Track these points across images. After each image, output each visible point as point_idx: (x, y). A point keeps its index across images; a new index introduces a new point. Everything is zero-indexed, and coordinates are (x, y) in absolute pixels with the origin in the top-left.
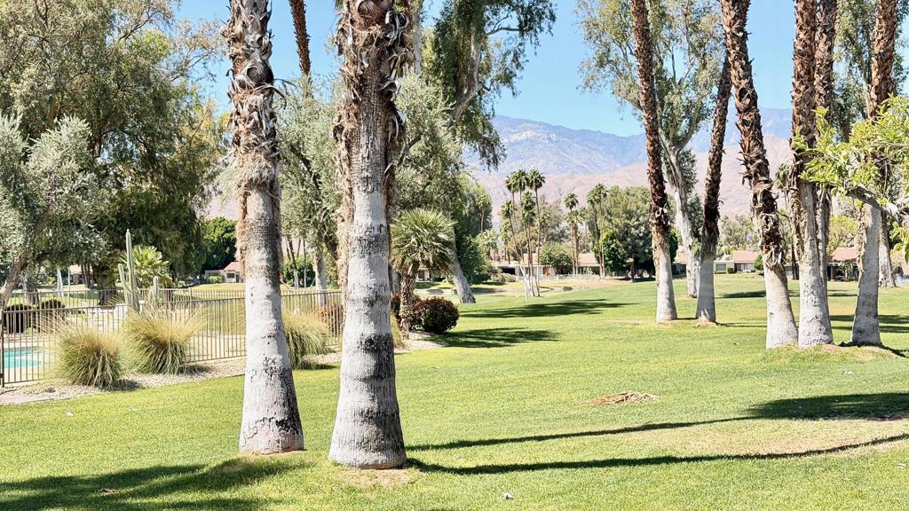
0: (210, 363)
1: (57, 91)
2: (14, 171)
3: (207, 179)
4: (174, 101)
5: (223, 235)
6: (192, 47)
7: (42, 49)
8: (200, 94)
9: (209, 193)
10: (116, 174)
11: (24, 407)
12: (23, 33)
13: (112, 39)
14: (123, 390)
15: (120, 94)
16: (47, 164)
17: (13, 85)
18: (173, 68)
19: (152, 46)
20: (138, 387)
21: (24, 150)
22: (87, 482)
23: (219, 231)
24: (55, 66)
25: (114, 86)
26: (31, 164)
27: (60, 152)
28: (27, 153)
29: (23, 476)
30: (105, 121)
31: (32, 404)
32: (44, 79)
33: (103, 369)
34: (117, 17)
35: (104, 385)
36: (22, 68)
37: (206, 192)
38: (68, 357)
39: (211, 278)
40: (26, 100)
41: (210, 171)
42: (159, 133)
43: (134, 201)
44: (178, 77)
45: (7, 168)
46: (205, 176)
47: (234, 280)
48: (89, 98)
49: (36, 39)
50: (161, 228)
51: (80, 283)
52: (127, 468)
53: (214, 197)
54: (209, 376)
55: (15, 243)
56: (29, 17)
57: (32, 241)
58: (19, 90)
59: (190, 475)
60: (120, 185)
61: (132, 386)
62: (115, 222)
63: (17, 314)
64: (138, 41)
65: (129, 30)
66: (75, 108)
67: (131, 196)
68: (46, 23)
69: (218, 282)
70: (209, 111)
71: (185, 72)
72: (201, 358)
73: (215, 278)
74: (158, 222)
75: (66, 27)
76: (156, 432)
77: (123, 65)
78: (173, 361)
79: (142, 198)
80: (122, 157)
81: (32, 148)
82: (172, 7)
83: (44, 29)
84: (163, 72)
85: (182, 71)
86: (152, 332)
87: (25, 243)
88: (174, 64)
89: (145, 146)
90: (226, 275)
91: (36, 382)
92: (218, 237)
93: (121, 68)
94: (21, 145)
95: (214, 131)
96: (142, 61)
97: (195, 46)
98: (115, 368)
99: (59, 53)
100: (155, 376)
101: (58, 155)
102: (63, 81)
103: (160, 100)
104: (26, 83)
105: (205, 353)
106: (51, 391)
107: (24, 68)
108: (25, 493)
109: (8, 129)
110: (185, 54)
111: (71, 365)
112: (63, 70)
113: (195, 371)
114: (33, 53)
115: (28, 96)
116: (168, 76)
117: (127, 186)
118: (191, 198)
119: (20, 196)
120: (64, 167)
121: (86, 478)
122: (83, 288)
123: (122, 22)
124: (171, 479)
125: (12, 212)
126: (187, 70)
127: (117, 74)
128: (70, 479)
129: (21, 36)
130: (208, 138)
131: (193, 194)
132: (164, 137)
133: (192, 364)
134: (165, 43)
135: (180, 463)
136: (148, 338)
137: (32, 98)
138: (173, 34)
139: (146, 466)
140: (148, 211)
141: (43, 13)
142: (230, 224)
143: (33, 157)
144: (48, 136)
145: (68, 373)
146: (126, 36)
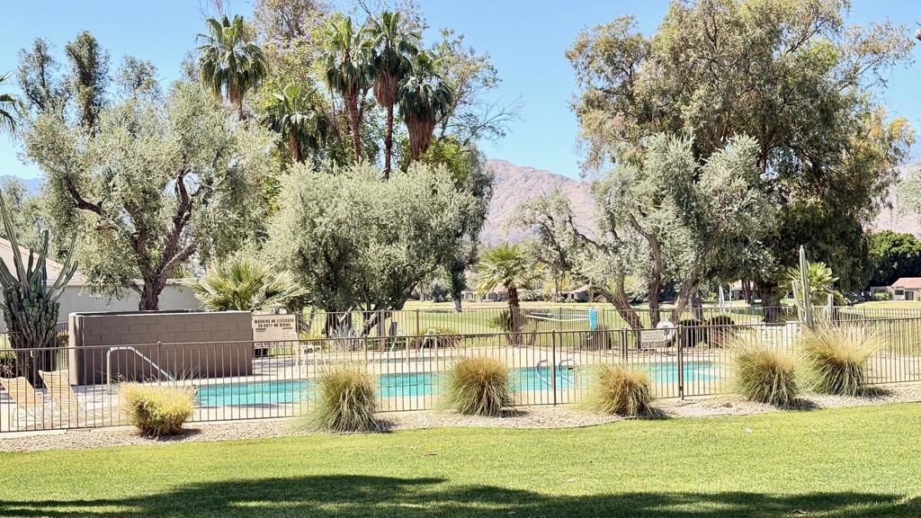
0: (889, 387)
1: (725, 110)
2: (687, 190)
3: (875, 191)
4: (842, 111)
5: (890, 249)
6: (862, 53)
7: (711, 70)
8: (869, 102)
9: (877, 205)
10: (781, 190)
11: (705, 420)
12: (694, 56)
13: (779, 54)
14: (799, 409)
15: (786, 108)
16: (718, 182)
17: (683, 107)
18: (840, 77)
19: (820, 56)
20: (815, 407)
21: (696, 169)
22: (779, 501)
23: (885, 246)
24: (723, 85)
25: (781, 100)
26: (702, 183)
27: (730, 171)
28: (698, 173)
29: (713, 488)
30: (771, 137)
31: (711, 418)
32: (713, 99)
33: (779, 387)
34: (785, 31)
35: (780, 403)
36: (691, 90)
37: (873, 204)
38: (744, 373)
39: (877, 295)
40: (695, 121)
41: (878, 182)
42: (826, 145)
43: (799, 217)
44: (846, 86)
45: (680, 189)
46: (873, 187)
47: (903, 297)
48: (755, 115)
49: (704, 61)
50: (827, 243)
51: (741, 298)
52: (817, 491)
53: (882, 209)
54: (890, 400)
55: (687, 261)
56: (699, 40)
57: (703, 258)
58: (688, 112)
59: (886, 504)
60: (785, 200)
61: (808, 406)
62: (780, 238)
63: (690, 330)
64: (805, 53)
65: (796, 43)
66: (742, 126)
67: (796, 211)
68: (715, 45)
69: (885, 299)
70: (878, 118)
71: (854, 81)
72: (879, 381)
73: (882, 295)
74: (824, 237)
75: (734, 46)
76: (841, 456)
77: (790, 79)
78: (850, 382)
79: (808, 213)
80: (787, 171)
81: (703, 168)
82: (841, 14)
83: (712, 49)
84: (831, 82)
85: (851, 79)
86: (828, 352)
87: (697, 259)
88: (842, 73)
89: (811, 160)
90: (893, 292)
91: (714, 396)
92: (885, 252)
93: (786, 82)
94: (692, 164)
95: (883, 140)
96: (809, 73)
97: (865, 52)
98: (791, 386)
99: (727, 73)
100: (831, 397)
101: (728, 174)
102: (730, 100)
103: (828, 111)
104: (695, 104)
105: (884, 376)
106: (728, 406)
107: (694, 90)
108: (719, 506)
109: (681, 151)
110: (854, 62)
111: (747, 381)
112: (731, 89)
113: (874, 393)
114: (702, 75)
115: (697, 117)
116: (835, 86)
117: (792, 201)
118: (857, 211)
119: (692, 215)
120: (733, 185)
121: (777, 497)
122: (743, 304)
123: (790, 36)
124: (867, 506)
125: (684, 230)
126: (855, 78)
127: (784, 88)
128: (761, 496)
129: (691, 60)
130: (877, 148)
131: (860, 207)
132: (830, 149)
133: (872, 386)
134: (834, 52)
135: (873, 491)
136: (824, 357)
137: (701, 119)
138: (842, 42)
139: (836, 491)
140: (813, 226)
141: (712, 35)
142: (899, 237)
143: (704, 177)
144: (719, 154)
145: (744, 390)
146: (793, 49)
